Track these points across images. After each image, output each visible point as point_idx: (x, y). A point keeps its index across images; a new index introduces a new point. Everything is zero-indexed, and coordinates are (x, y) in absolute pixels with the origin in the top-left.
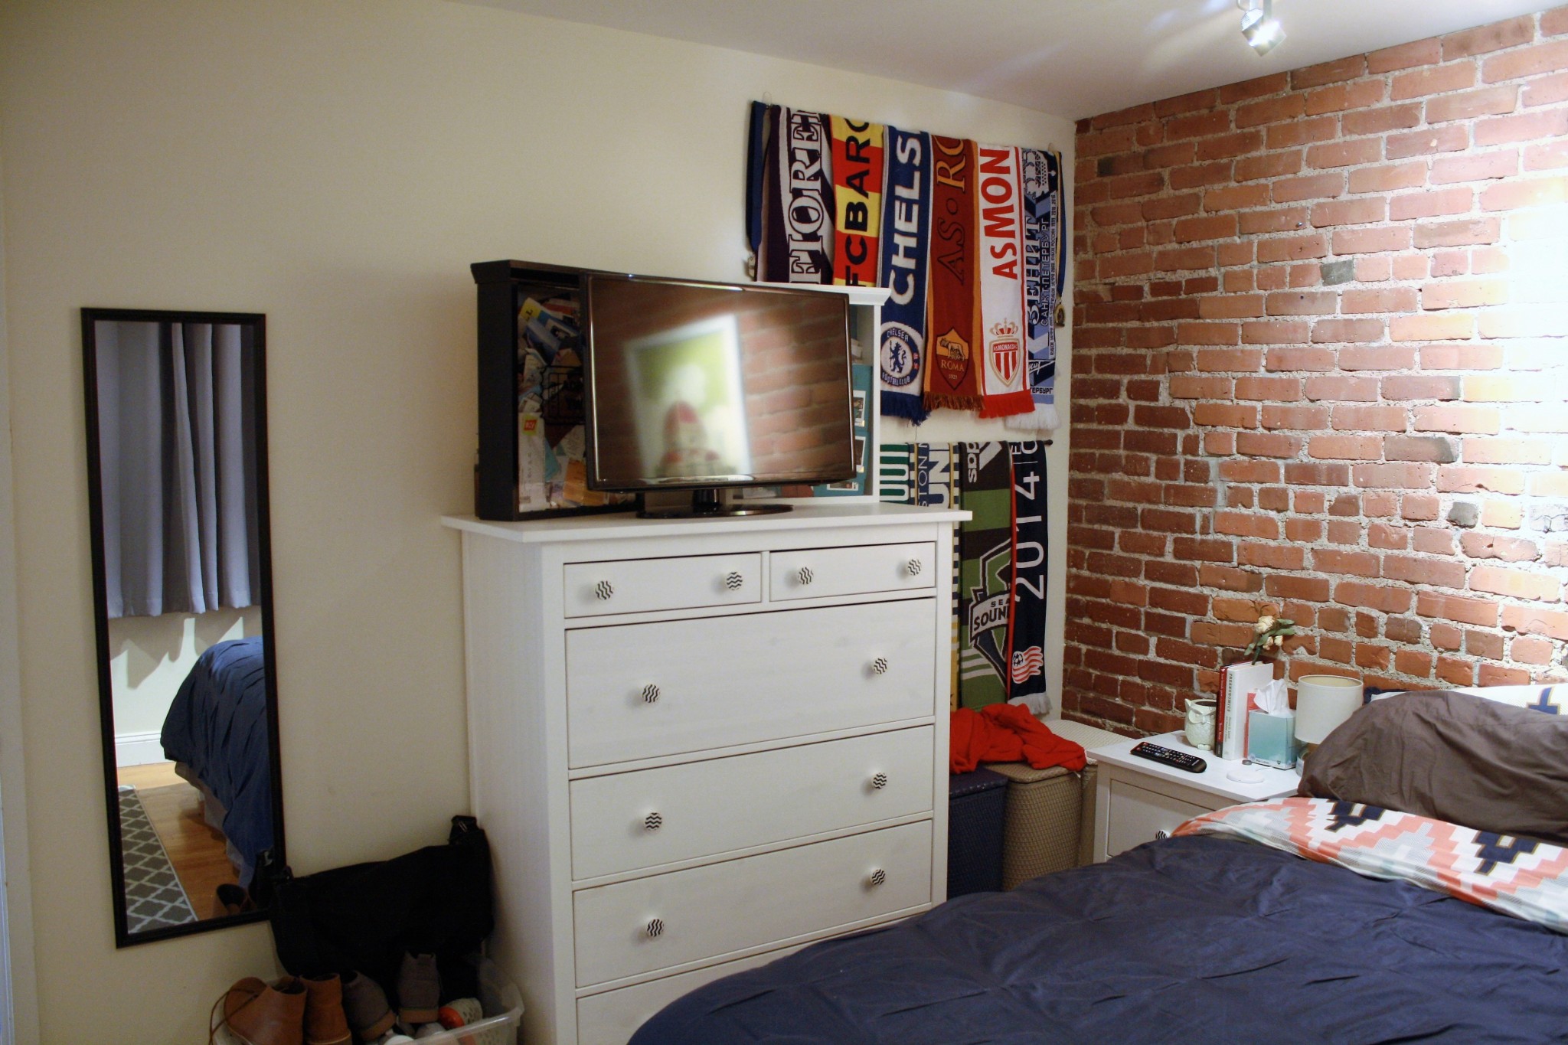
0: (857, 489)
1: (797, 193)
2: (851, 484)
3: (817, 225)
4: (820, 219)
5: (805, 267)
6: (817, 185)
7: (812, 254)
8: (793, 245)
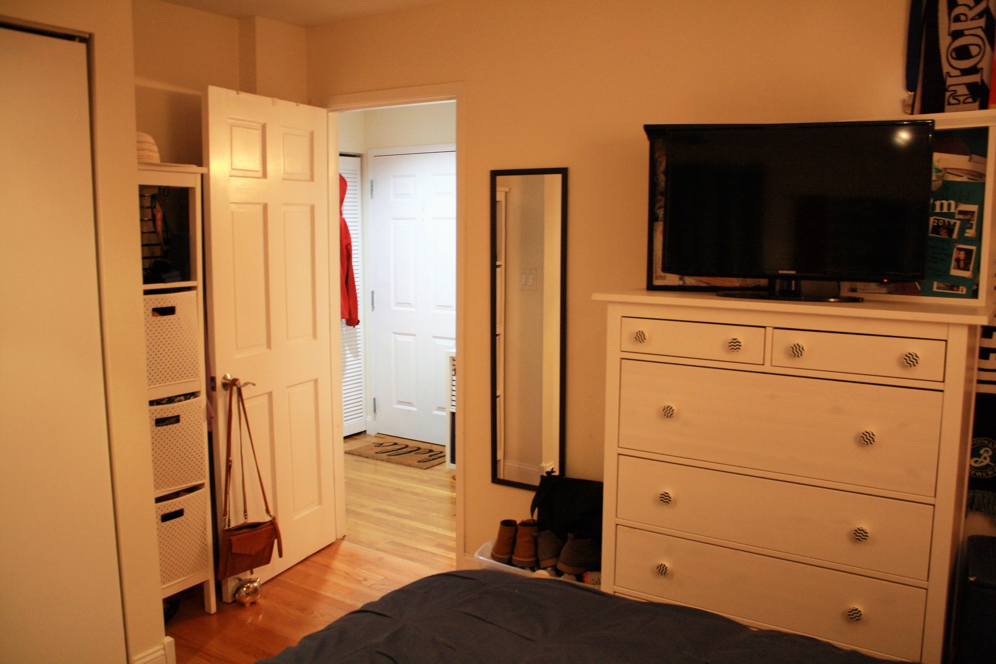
0: (964, 292)
1: (956, 35)
2: (958, 288)
3: (978, 58)
4: (981, 54)
5: (961, 99)
6: (982, 22)
7: (969, 86)
8: (950, 81)
